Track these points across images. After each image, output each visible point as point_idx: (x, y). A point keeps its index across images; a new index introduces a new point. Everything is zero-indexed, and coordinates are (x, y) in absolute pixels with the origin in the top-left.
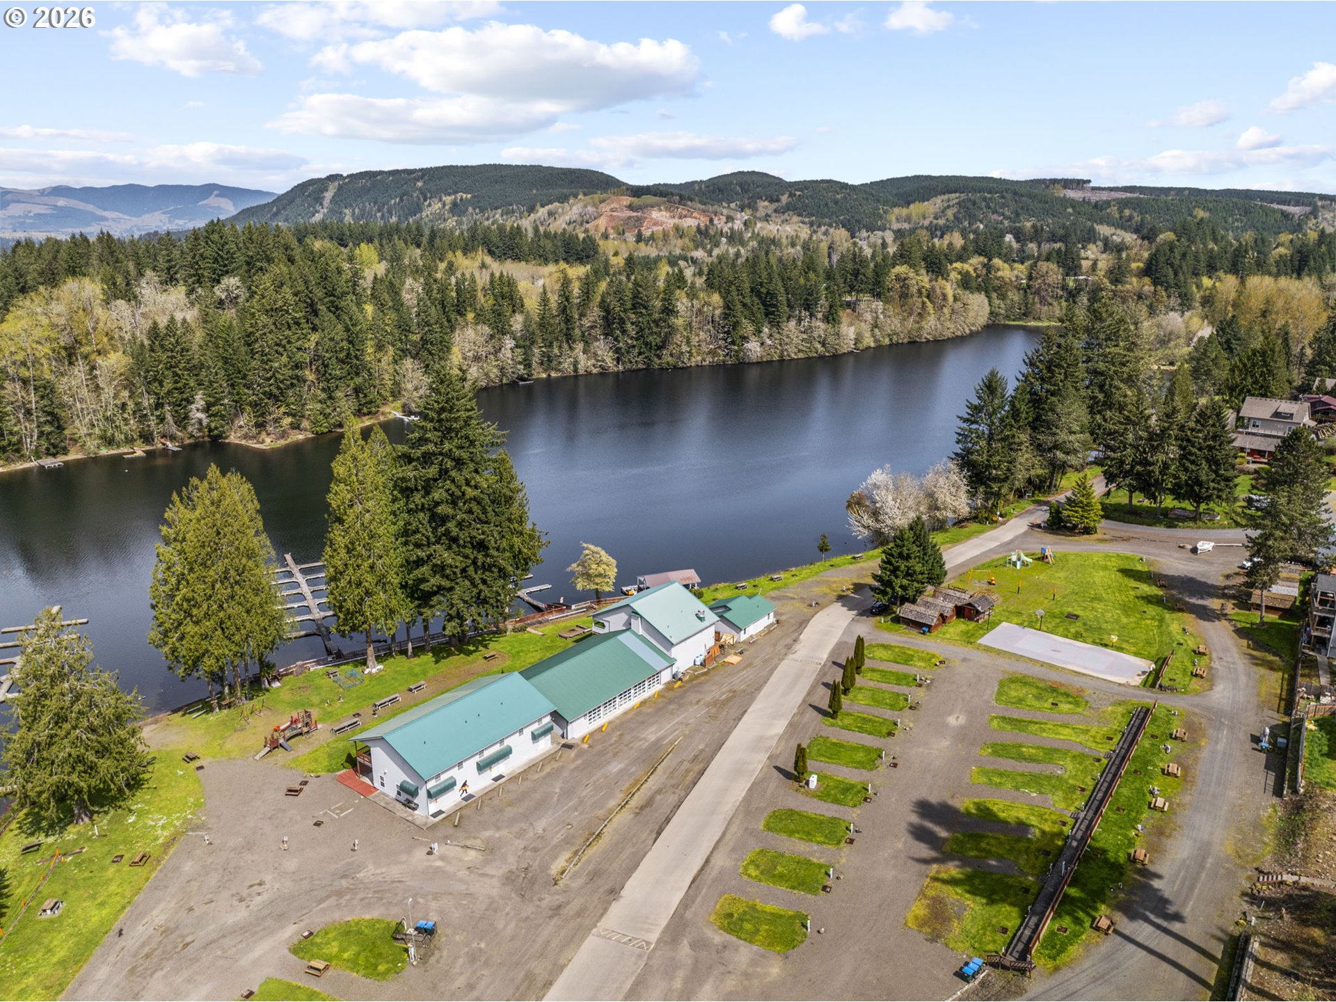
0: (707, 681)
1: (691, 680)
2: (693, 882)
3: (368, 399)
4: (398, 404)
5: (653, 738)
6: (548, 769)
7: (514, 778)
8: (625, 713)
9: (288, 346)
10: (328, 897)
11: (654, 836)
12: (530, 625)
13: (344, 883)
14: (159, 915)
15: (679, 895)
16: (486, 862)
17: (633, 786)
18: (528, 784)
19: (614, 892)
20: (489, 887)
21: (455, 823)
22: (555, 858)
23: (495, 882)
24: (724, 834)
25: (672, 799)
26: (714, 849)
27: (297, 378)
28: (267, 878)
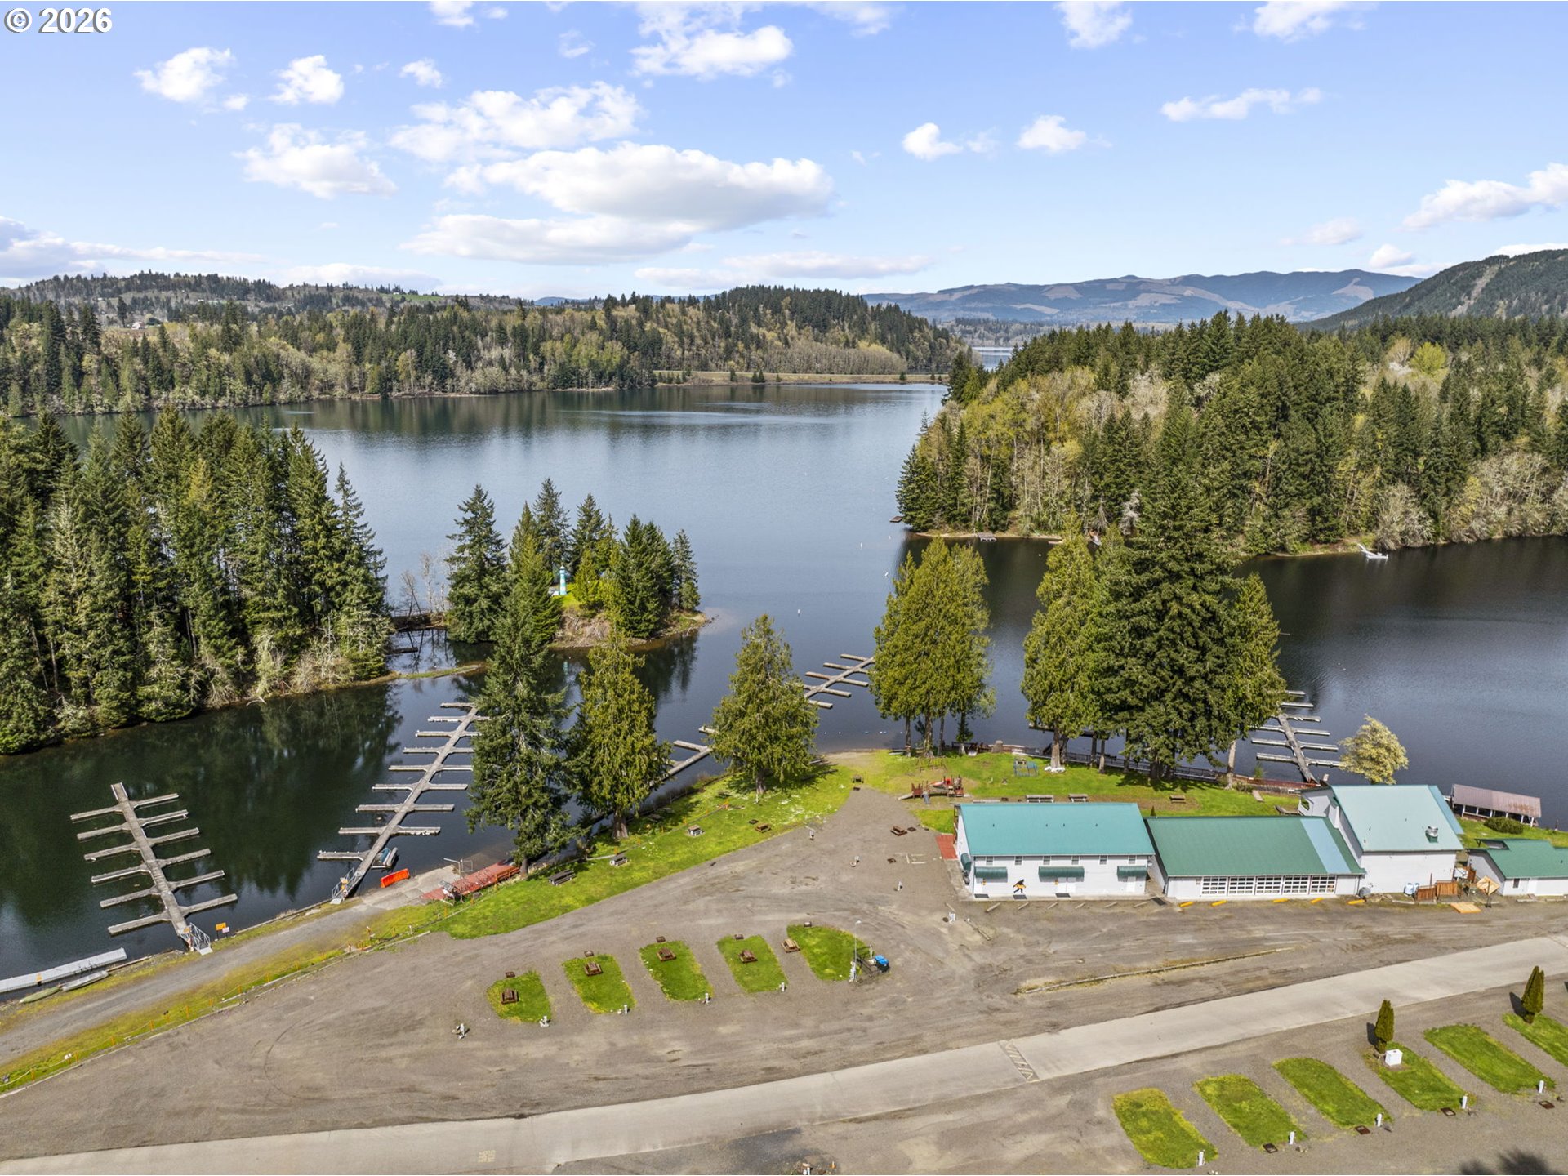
0: (1400, 914)
1: (1380, 905)
2: (1138, 1061)
3: (1327, 524)
4: (1371, 536)
5: (1259, 934)
6: (1117, 910)
7: (1076, 902)
8: (1258, 902)
9: (1238, 452)
10: (846, 910)
11: (1150, 1009)
12: (1256, 789)
13: (866, 907)
14: (740, 867)
15: (1112, 1062)
16: (980, 949)
17: (1182, 961)
18: (1085, 912)
19: (1055, 1027)
20: (961, 967)
21: (989, 909)
22: (1037, 976)
23: (969, 966)
24: (1224, 1046)
25: (1209, 990)
26: (1195, 1051)
27: (1241, 487)
28: (822, 877)
